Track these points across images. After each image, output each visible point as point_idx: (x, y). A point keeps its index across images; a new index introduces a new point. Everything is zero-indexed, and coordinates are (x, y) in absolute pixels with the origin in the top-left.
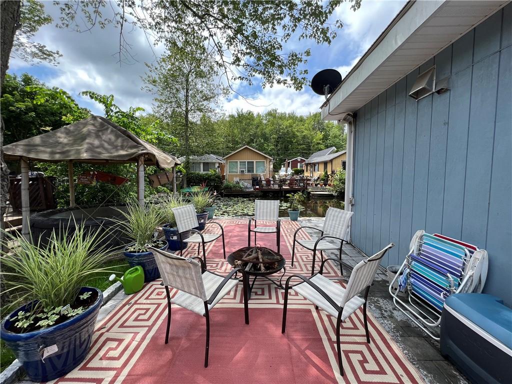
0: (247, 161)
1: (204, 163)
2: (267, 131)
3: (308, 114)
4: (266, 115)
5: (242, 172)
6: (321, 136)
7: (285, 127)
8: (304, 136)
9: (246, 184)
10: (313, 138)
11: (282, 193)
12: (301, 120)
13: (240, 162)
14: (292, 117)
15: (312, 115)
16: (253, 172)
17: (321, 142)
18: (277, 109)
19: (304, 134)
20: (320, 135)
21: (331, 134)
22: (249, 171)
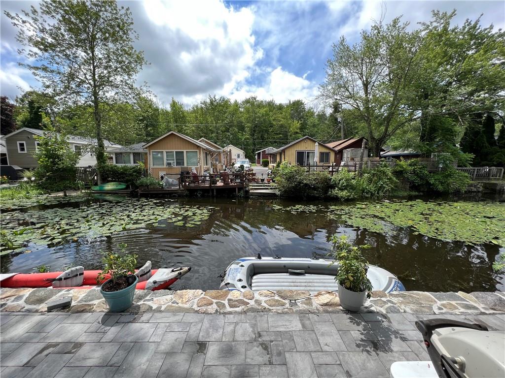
0: (175, 151)
1: (134, 153)
2: (243, 119)
3: (288, 102)
4: (243, 102)
5: (169, 164)
6: (298, 125)
7: (261, 115)
8: (282, 125)
9: (170, 180)
10: (290, 127)
11: (213, 192)
12: (280, 107)
13: (167, 152)
14: (271, 105)
15: (292, 103)
16: (183, 164)
17: (298, 131)
18: (257, 97)
19: (281, 123)
20: (296, 124)
21: (309, 123)
22: (178, 164)
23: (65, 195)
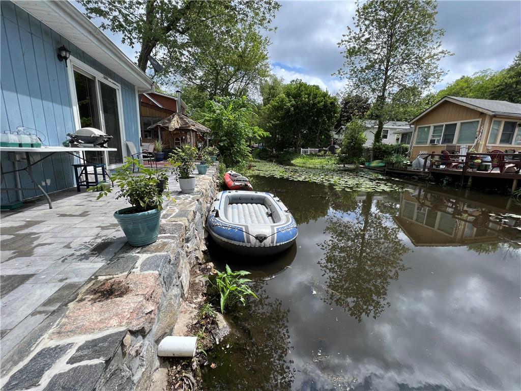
0: (445, 124)
13: (435, 127)
22: (444, 141)
23: (344, 166)
